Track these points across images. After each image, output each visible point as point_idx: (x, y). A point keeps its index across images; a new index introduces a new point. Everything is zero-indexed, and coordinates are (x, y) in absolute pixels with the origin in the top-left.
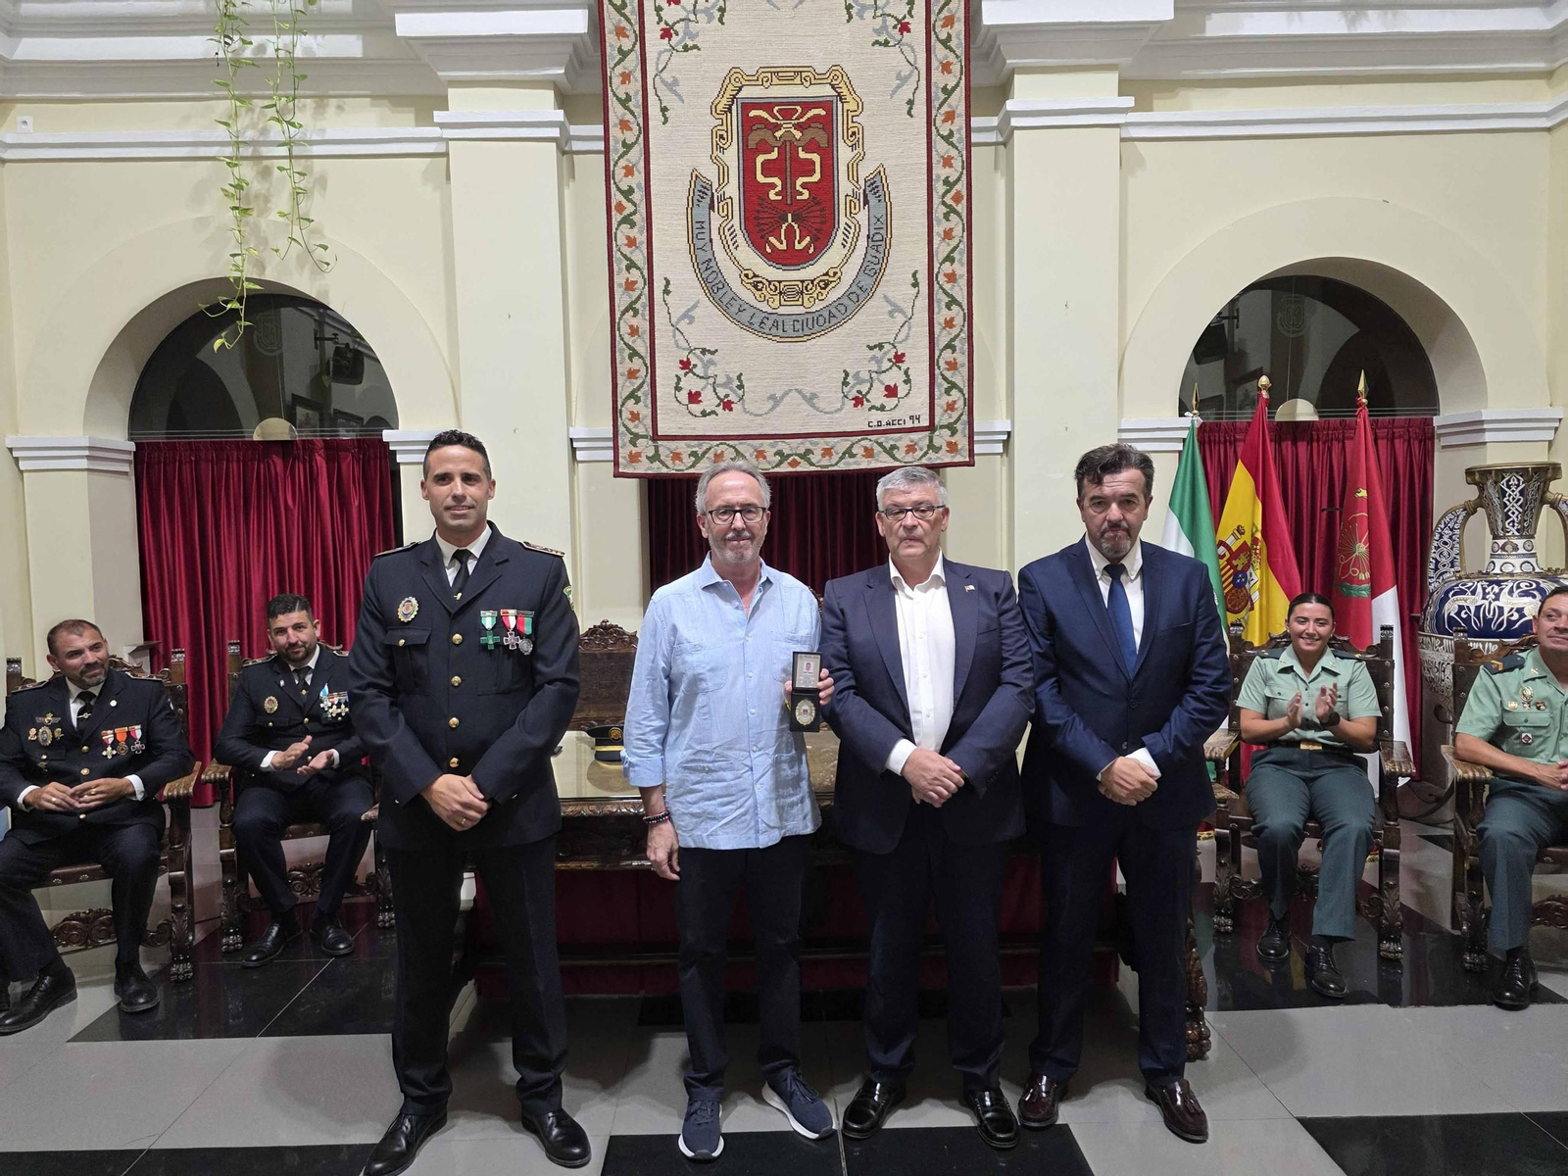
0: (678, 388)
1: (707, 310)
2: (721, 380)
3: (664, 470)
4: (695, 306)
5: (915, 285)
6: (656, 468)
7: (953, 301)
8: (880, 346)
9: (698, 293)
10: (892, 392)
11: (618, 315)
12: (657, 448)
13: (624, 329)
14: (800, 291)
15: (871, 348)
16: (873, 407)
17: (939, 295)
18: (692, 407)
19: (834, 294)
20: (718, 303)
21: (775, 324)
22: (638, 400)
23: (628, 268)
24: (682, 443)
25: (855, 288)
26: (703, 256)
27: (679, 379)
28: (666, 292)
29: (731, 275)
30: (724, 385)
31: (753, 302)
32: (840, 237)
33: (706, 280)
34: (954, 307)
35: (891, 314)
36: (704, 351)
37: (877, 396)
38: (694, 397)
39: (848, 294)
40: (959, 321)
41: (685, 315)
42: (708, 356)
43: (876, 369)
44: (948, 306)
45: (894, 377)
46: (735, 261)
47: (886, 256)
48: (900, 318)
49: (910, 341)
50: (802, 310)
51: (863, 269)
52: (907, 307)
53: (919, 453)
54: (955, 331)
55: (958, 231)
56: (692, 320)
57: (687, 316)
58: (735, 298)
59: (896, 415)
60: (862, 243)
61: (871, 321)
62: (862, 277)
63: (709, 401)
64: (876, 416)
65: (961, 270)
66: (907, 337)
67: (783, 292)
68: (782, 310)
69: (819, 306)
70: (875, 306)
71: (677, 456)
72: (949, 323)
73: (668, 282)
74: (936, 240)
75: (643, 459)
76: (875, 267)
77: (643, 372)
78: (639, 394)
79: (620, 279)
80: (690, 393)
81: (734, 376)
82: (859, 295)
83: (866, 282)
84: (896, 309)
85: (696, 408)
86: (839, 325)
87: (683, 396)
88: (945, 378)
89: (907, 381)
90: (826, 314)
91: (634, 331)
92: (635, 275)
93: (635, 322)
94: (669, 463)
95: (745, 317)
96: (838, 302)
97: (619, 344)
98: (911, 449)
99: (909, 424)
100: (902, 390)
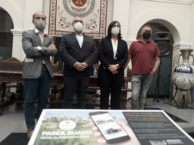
0: (59, 23)
1: (65, 12)
2: (67, 23)
3: (56, 36)
4: (63, 11)
5: (98, 11)
6: (55, 36)
7: (104, 14)
8: (92, 20)
9: (64, 9)
10: (94, 27)
11: (51, 11)
12: (55, 32)
13: (52, 13)
14: (80, 10)
15: (91, 20)
16: (91, 29)
17: (102, 13)
18: (62, 26)
19: (85, 11)
20: (67, 11)
21: (76, 15)
22: (53, 25)
23: (53, 4)
24: (60, 32)
25: (89, 11)
26: (65, 3)
27: (60, 22)
28: (59, 8)
29: (69, 7)
30: (67, 24)
31: (73, 11)
32: (87, 3)
33: (65, 7)
34: (104, 15)
35: (94, 15)
36: (64, 18)
37: (91, 28)
38: (62, 25)
39: (87, 12)
40: (105, 17)
41: (61, 12)
42: (65, 19)
43: (91, 23)
44: (103, 15)
45: (94, 25)
46: (70, 5)
47: (94, 6)
48: (96, 16)
49: (97, 20)
50: (80, 13)
51: (90, 8)
52: (97, 14)
53: (97, 37)
54: (104, 19)
55: (105, 3)
56: (62, 13)
57: (62, 12)
58: (70, 10)
59: (94, 31)
60: (90, 4)
61: (91, 16)
62: (90, 9)
63: (64, 26)
64: (91, 31)
65: (105, 10)
66: (96, 19)
67: (77, 10)
68: (77, 13)
69: (83, 13)
70: (92, 14)
71: (59, 34)
72: (103, 17)
73: (59, 7)
74: (102, 5)
75: (53, 34)
76: (92, 8)
77: (54, 20)
78: (53, 24)
79: (51, 5)
80: (61, 24)
81: (69, 22)
82: (89, 12)
83: (91, 10)
84: (95, 15)
85: (62, 27)
86: (86, 16)
87: (60, 25)
88: (102, 26)
89: (96, 26)
90: (84, 14)
91: (53, 14)
92: (54, 5)
93: (53, 12)
94: (57, 35)
95: (71, 13)
96: (86, 13)
97: (51, 16)
98: (96, 36)
99: (96, 32)
100: (95, 27)
